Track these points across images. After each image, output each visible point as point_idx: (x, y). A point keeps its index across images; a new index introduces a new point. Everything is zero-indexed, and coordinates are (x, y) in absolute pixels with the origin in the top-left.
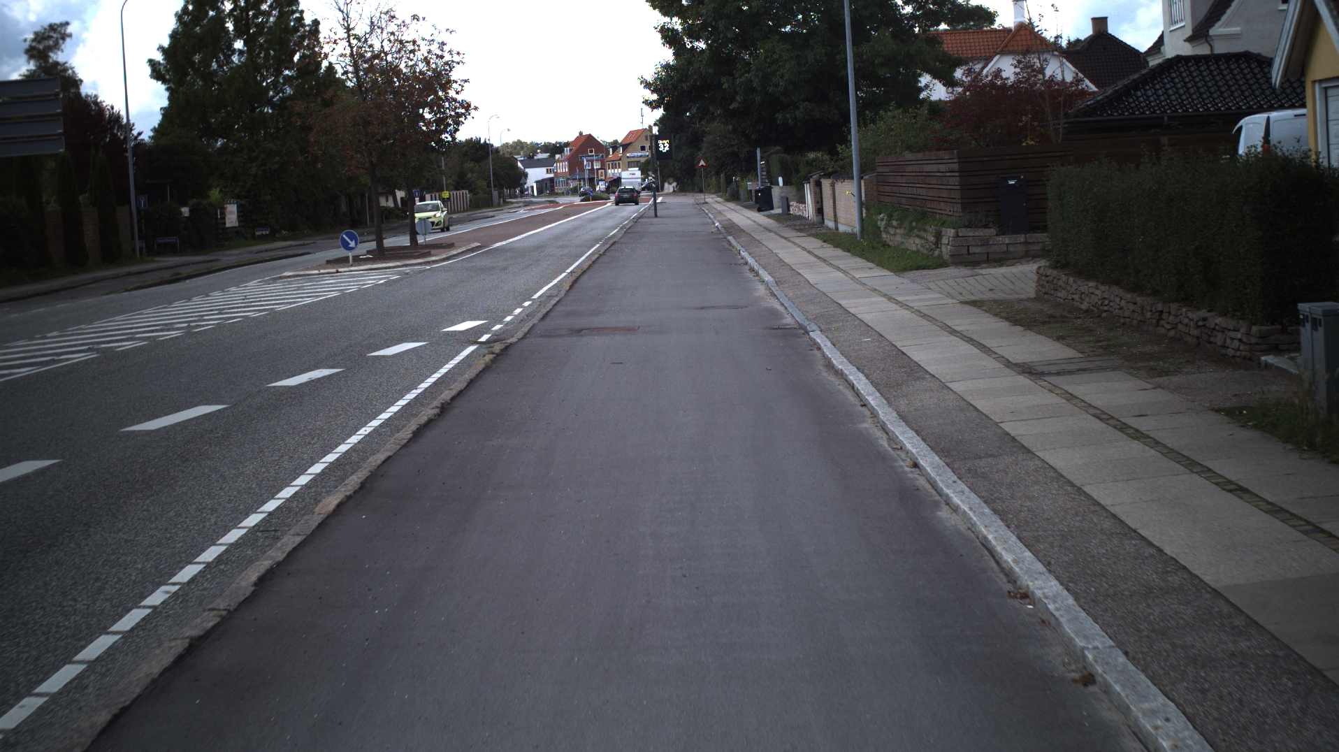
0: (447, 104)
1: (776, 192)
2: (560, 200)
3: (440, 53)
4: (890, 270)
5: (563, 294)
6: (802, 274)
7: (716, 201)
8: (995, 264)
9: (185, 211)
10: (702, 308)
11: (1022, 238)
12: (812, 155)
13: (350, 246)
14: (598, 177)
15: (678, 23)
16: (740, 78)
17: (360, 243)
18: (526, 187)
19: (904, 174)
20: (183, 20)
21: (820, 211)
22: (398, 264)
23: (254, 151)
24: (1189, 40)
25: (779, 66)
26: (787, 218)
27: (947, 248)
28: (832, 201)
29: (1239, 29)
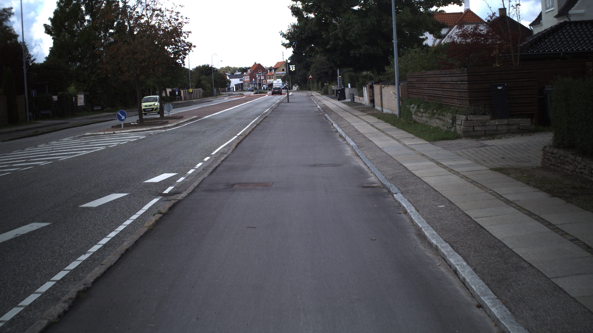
0: (179, 44)
1: (347, 91)
2: (245, 93)
3: (176, 18)
4: (426, 140)
5: (231, 152)
6: (373, 141)
7: (317, 95)
8: (490, 137)
9: (55, 98)
10: (314, 165)
11: (505, 121)
12: (365, 73)
13: (122, 119)
14: (263, 83)
15: (300, 4)
16: (332, 32)
17: (128, 117)
18: (230, 87)
19: (426, 82)
20: (60, 5)
21: (372, 101)
22: (149, 128)
23: (93, 69)
24: (556, 17)
25: (352, 26)
26: (353, 104)
27: (460, 127)
28: (380, 96)
29: (583, 11)
